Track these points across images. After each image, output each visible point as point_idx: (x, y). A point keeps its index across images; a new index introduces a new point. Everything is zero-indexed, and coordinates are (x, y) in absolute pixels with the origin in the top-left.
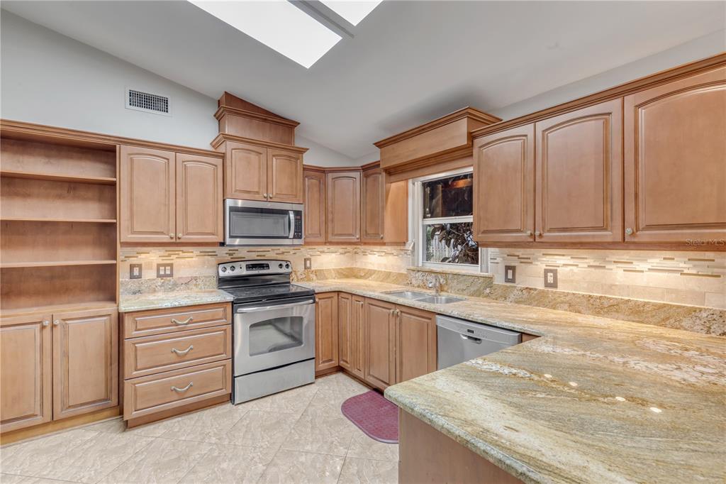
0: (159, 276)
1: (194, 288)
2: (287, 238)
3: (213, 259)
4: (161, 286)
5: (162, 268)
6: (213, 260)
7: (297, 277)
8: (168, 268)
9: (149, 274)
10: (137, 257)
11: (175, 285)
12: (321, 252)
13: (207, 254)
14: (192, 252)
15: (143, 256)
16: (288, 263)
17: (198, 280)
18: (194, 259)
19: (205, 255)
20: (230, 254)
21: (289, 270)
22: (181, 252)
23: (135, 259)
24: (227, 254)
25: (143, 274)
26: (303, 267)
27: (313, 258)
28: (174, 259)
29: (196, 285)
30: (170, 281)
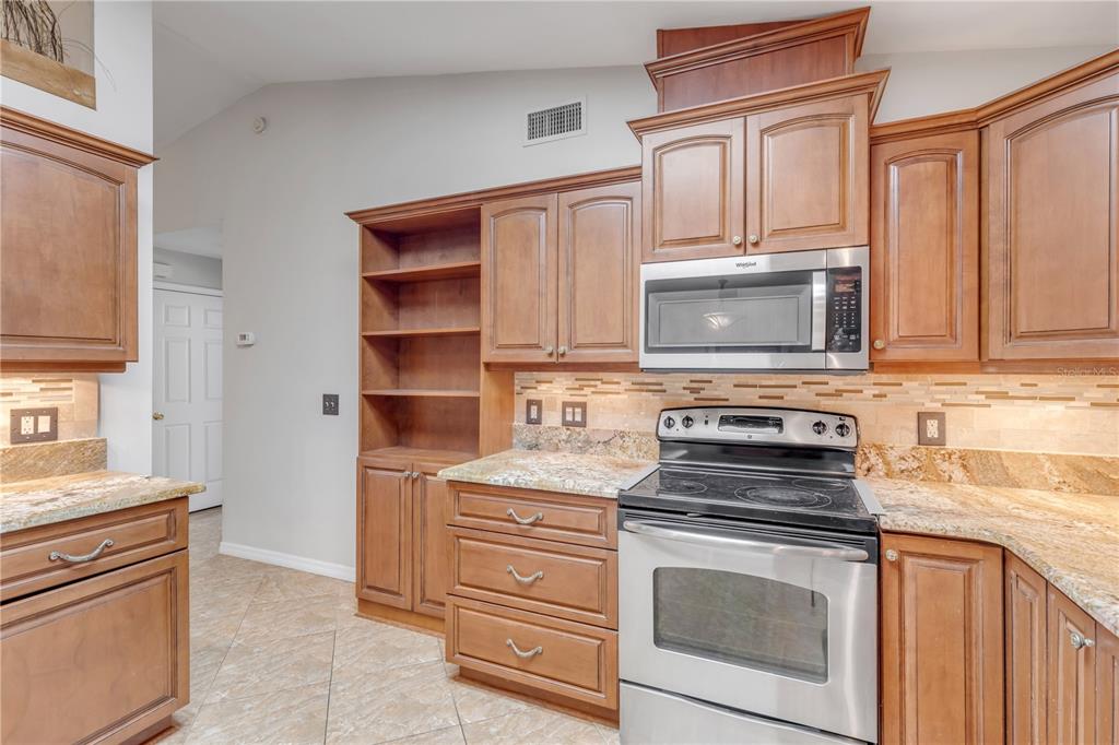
0: (565, 423)
1: (619, 452)
2: (807, 349)
3: (658, 398)
4: (567, 442)
5: (569, 410)
6: (657, 402)
7: (887, 463)
8: (578, 410)
9: (552, 419)
10: (535, 388)
11: (588, 442)
12: (989, 395)
13: (645, 387)
14: (618, 383)
15: (544, 387)
16: (849, 422)
17: (627, 439)
18: (620, 396)
19: (643, 391)
20: (693, 391)
21: (848, 442)
22: (598, 383)
23: (534, 391)
24: (684, 388)
25: (543, 416)
26: (914, 437)
27: (950, 414)
28: (588, 396)
29: (621, 447)
30: (579, 434)
